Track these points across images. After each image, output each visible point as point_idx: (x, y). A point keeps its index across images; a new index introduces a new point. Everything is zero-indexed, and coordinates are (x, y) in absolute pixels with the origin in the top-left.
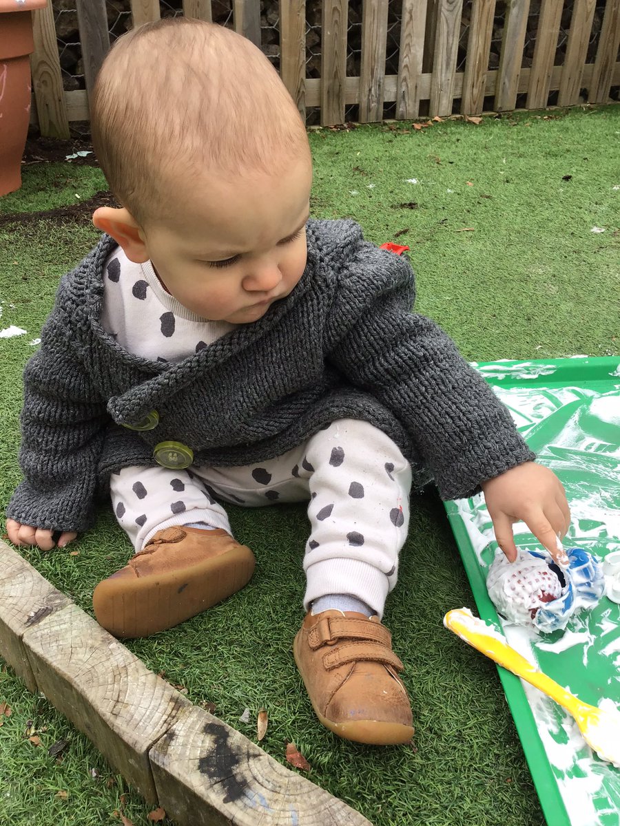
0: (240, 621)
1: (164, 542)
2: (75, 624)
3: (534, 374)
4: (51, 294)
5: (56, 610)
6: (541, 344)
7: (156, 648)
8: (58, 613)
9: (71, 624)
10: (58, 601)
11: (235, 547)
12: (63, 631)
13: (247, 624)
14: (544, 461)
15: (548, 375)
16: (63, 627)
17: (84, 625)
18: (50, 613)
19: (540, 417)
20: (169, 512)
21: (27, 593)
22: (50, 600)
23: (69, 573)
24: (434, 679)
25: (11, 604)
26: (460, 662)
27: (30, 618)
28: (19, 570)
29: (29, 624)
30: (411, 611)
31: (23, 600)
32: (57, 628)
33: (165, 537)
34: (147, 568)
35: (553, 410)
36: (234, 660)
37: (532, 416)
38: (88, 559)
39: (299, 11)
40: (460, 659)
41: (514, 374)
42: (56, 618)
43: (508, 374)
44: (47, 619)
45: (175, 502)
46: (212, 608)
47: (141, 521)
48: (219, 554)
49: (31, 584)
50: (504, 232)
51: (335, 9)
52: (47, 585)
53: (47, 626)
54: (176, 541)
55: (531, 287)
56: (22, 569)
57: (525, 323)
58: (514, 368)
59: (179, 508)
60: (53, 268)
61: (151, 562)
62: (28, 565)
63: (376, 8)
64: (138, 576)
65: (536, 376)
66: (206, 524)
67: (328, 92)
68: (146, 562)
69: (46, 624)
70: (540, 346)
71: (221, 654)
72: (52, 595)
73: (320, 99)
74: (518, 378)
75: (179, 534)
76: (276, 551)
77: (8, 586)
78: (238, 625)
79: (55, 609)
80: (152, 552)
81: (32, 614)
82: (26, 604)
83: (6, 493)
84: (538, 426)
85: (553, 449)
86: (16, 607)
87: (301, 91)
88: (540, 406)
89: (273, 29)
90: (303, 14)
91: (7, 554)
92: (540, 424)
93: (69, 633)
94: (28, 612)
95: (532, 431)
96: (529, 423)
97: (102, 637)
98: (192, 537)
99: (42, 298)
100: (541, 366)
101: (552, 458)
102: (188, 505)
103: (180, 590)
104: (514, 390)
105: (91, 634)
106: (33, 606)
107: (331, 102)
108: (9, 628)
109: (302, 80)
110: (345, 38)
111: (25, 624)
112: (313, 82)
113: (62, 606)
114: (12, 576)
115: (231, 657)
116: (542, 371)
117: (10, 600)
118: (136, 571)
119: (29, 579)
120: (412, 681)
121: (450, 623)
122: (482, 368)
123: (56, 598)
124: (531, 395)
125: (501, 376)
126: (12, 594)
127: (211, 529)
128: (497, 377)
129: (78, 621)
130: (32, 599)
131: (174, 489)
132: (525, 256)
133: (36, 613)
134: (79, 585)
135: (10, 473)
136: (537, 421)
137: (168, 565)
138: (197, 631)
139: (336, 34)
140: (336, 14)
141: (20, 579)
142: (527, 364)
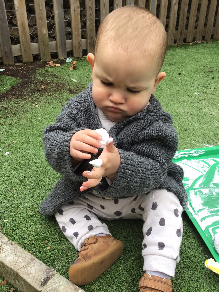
0: (123, 272)
1: (90, 244)
2: (61, 283)
3: (198, 154)
5: (52, 277)
6: (193, 141)
7: (94, 288)
8: (53, 278)
9: (60, 283)
10: (51, 273)
11: (117, 242)
12: (58, 287)
13: (126, 273)
14: (213, 190)
15: (203, 154)
16: (57, 285)
17: (65, 283)
18: (50, 279)
19: (205, 171)
20: (87, 230)
21: (37, 271)
22: (48, 273)
23: (49, 258)
24: (203, 288)
25: (32, 277)
26: (211, 279)
27: (42, 283)
28: (31, 260)
29: (43, 285)
30: (186, 259)
31: (37, 275)
32: (54, 286)
33: (90, 241)
35: (209, 168)
36: (126, 289)
37: (202, 171)
38: (55, 250)
39: (78, 15)
40: (210, 277)
41: (191, 154)
42: (53, 281)
43: (189, 155)
44: (49, 282)
45: (89, 225)
47: (76, 234)
48: (112, 246)
49: (38, 266)
50: (165, 96)
51: (90, 14)
52: (44, 266)
53: (50, 285)
54: (95, 243)
55: (182, 118)
56: (32, 260)
57: (185, 132)
58: (191, 152)
59: (91, 228)
62: (34, 257)
63: (105, 14)
64: (86, 261)
65: (198, 155)
66: (103, 233)
67: (90, 44)
68: (87, 254)
69: (49, 284)
70: (194, 142)
71: (120, 287)
72: (48, 271)
73: (87, 46)
74: (192, 156)
75: (95, 240)
76: (127, 238)
77: (29, 269)
78: (123, 273)
79: (51, 277)
80: (87, 249)
81: (43, 281)
82: (39, 276)
83: (13, 223)
84: (205, 175)
85: (214, 184)
86: (35, 278)
87: (80, 44)
88: (204, 167)
89: (67, 21)
90: (79, 16)
91: (24, 253)
92: (206, 174)
93: (60, 288)
94: (40, 280)
95: (204, 177)
96: (202, 174)
97: (74, 288)
98: (100, 240)
100: (200, 151)
101: (215, 188)
102: (94, 226)
103: (101, 263)
104: (192, 161)
105: (69, 287)
106: (42, 277)
107: (91, 47)
108: (33, 287)
109: (80, 40)
110: (95, 24)
111: (41, 285)
112: (84, 40)
113: (53, 275)
114: (29, 264)
115: (124, 288)
116: (201, 153)
117: (32, 275)
119: (36, 264)
120: (196, 290)
122: (180, 153)
123: (50, 271)
124: (199, 162)
125: (187, 156)
126: (32, 272)
128: (185, 156)
129: (62, 281)
130: (40, 273)
131: (87, 220)
132: (176, 105)
133: (44, 280)
134: (55, 263)
135: (12, 214)
136: (205, 173)
137: (96, 254)
138: (107, 278)
139: (91, 23)
140: (91, 16)
141: (33, 264)
142: (195, 150)
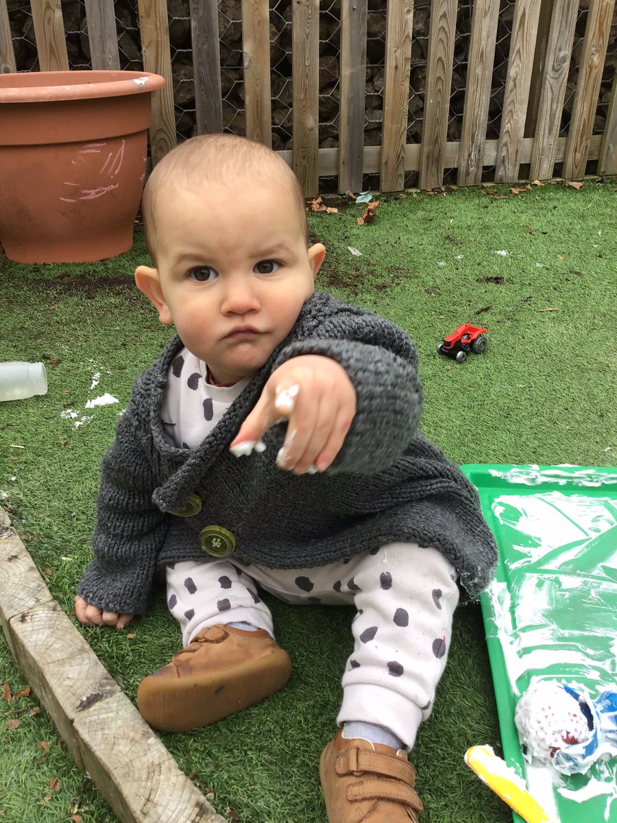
0: (272, 727)
1: (207, 641)
2: (120, 713)
3: (597, 482)
4: (145, 362)
5: (106, 697)
6: (610, 446)
7: (191, 746)
8: (107, 700)
9: (118, 713)
10: (109, 688)
11: (273, 652)
12: (109, 720)
13: (278, 731)
14: (595, 582)
15: (612, 484)
16: (110, 715)
17: (128, 716)
18: (100, 700)
19: (597, 531)
20: (215, 609)
21: (83, 676)
22: (102, 685)
23: (123, 656)
24: (451, 814)
25: (67, 685)
26: (480, 799)
27: (82, 702)
28: (79, 651)
29: (80, 708)
30: (437, 737)
31: (79, 684)
32: (104, 716)
33: (208, 636)
34: (186, 667)
35: (612, 524)
36: (261, 768)
37: (590, 529)
38: (143, 642)
39: (403, 82)
40: (480, 794)
41: (576, 480)
42: (105, 706)
43: (570, 480)
44: (97, 705)
45: (221, 599)
46: (247, 708)
47: (190, 615)
48: (257, 658)
49: (87, 667)
50: (589, 314)
51: (439, 78)
52: (101, 670)
53: (96, 713)
54: (218, 641)
55: (609, 379)
56: (82, 651)
57: (597, 420)
58: (576, 474)
59: (224, 606)
60: (150, 334)
61: (192, 663)
62: (87, 647)
63: (480, 77)
64: (179, 676)
65: (599, 485)
66: (249, 624)
67: (428, 157)
68: (188, 661)
69: (95, 710)
70: (609, 448)
71: (250, 760)
72: (104, 681)
73: (420, 163)
74: (580, 485)
75: (221, 634)
76: (315, 654)
77: (67, 667)
78: (270, 731)
79: (105, 695)
80: (194, 651)
81: (85, 699)
82: (80, 688)
83: (79, 566)
84: (594, 541)
85: (606, 569)
86: (72, 690)
87: (401, 156)
88: (599, 518)
89: (379, 95)
90: (407, 84)
91: (71, 633)
92: (596, 539)
93: (114, 723)
94: (81, 696)
95: (587, 547)
96: (585, 537)
97: (143, 731)
98: (234, 638)
99: (136, 366)
100: (604, 474)
101: (603, 579)
102: (232, 603)
103: (217, 692)
104: (576, 498)
105: (134, 726)
106: (86, 690)
107: (430, 166)
108: (63, 711)
109: (402, 146)
110: (448, 106)
111: (78, 708)
112: (414, 147)
113: (112, 693)
114: (72, 657)
115: (259, 763)
116: (605, 480)
117: (68, 682)
118: (178, 670)
119: (87, 661)
120: (429, 813)
121: (470, 761)
122: (543, 472)
123: (108, 684)
124: (591, 505)
125: (562, 482)
126: (71, 676)
127: (254, 630)
128: (558, 483)
129: (123, 711)
130: (87, 683)
131: (222, 587)
132: (607, 343)
133: (88, 698)
134: (130, 670)
135: (85, 546)
136: (594, 535)
137: (208, 667)
138: (231, 732)
139: (439, 102)
140: (440, 83)
141: (79, 661)
142: (591, 471)
